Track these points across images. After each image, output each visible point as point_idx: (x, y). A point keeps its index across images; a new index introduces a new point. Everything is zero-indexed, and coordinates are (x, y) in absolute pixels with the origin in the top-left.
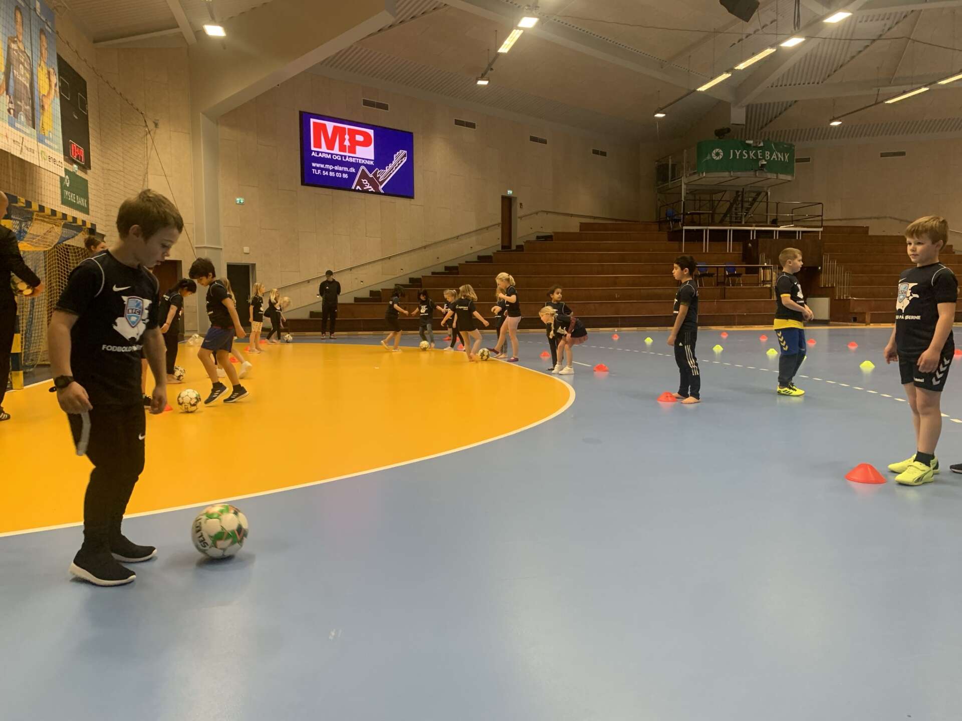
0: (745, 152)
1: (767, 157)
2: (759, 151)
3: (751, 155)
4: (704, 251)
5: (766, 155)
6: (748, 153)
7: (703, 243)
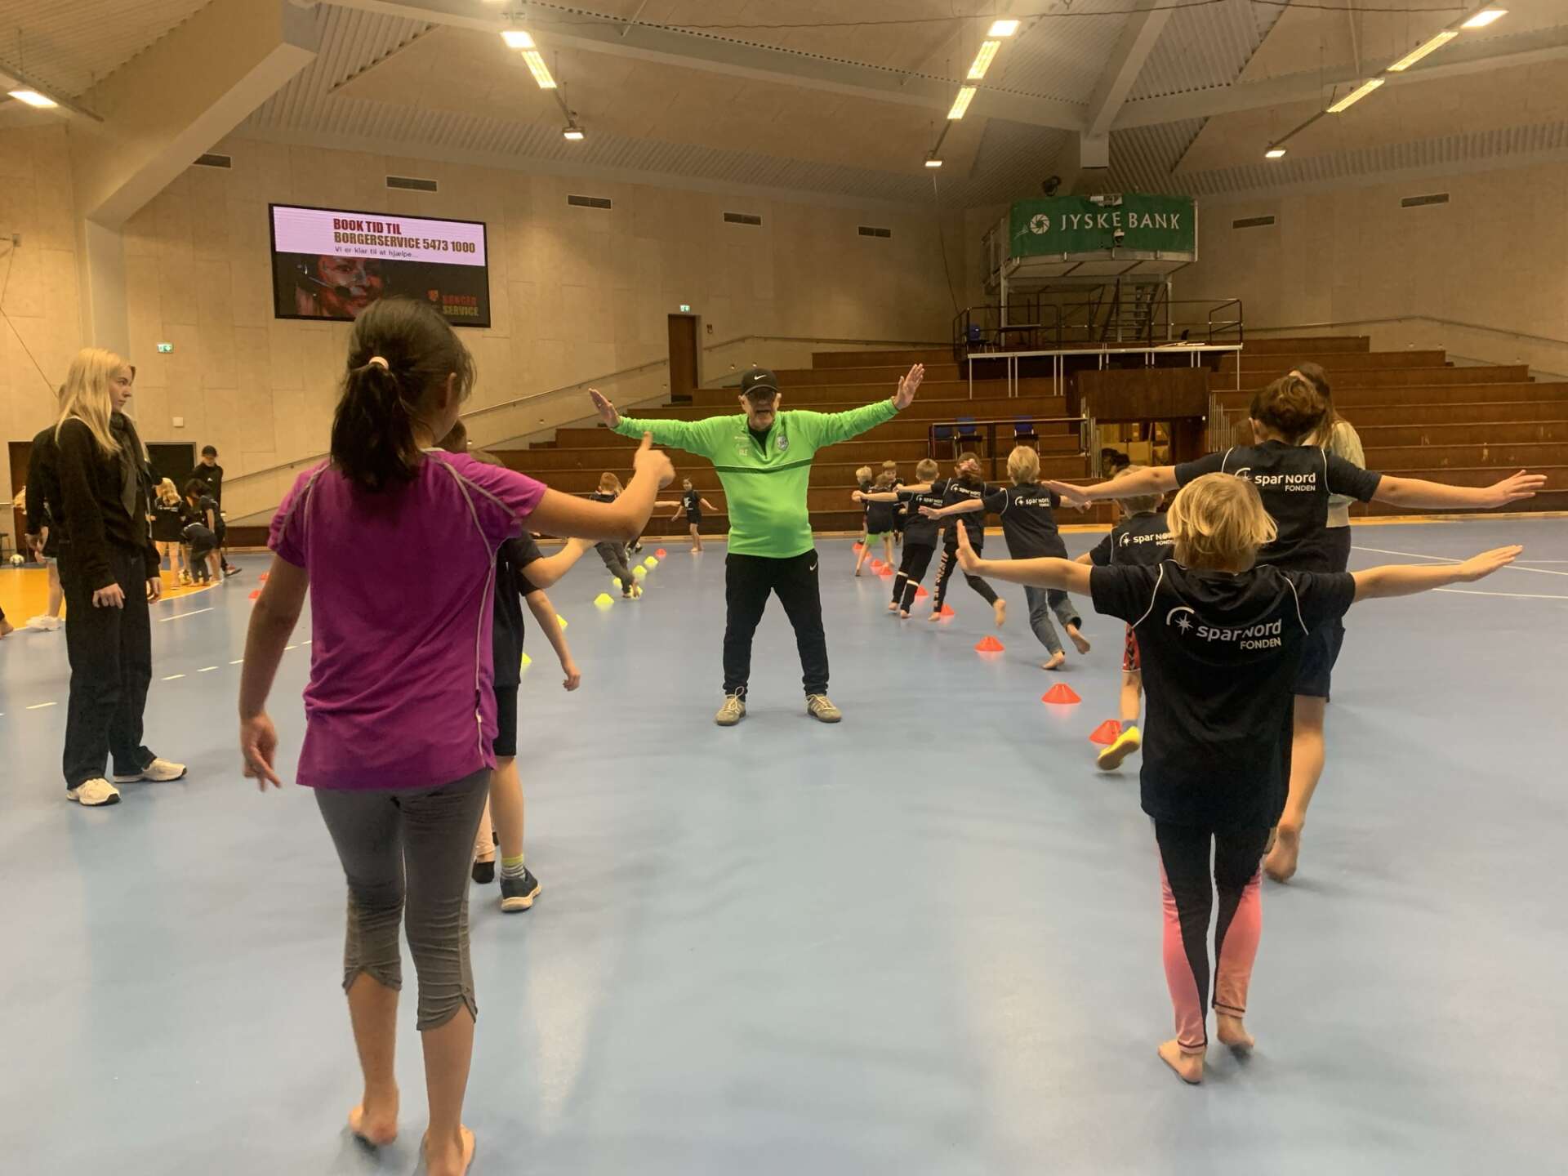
0: (1089, 217)
1: (1133, 223)
2: (1114, 215)
3: (1101, 221)
4: (1010, 395)
5: (1131, 220)
6: (1094, 220)
7: (1008, 381)
